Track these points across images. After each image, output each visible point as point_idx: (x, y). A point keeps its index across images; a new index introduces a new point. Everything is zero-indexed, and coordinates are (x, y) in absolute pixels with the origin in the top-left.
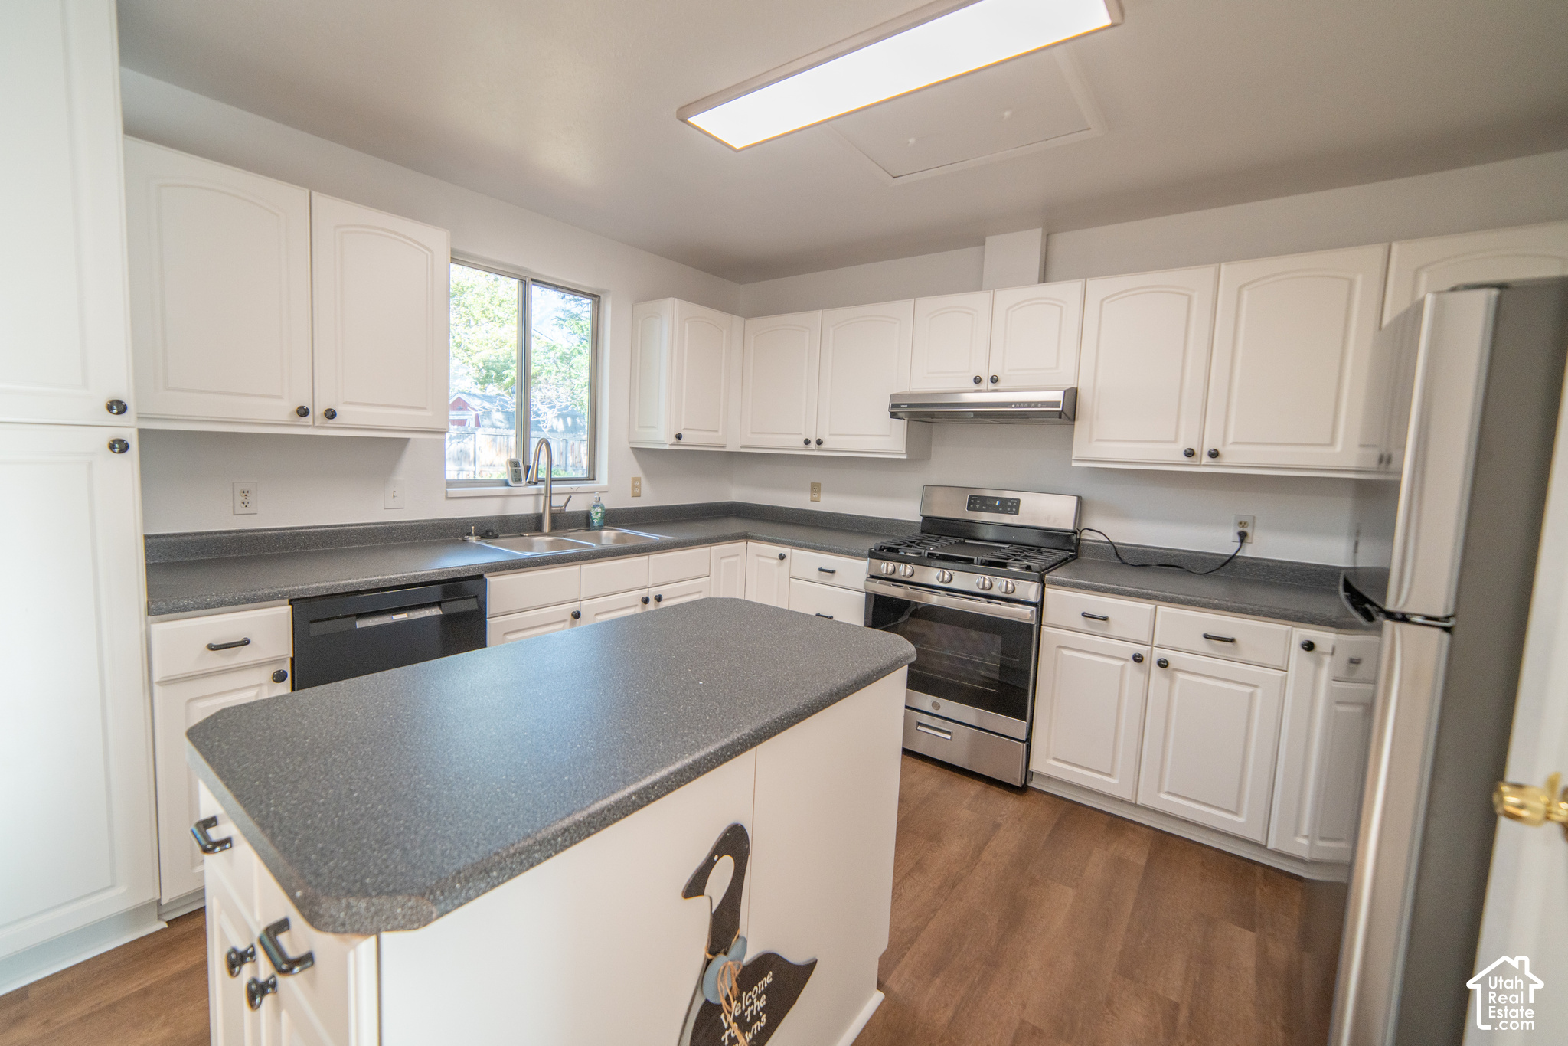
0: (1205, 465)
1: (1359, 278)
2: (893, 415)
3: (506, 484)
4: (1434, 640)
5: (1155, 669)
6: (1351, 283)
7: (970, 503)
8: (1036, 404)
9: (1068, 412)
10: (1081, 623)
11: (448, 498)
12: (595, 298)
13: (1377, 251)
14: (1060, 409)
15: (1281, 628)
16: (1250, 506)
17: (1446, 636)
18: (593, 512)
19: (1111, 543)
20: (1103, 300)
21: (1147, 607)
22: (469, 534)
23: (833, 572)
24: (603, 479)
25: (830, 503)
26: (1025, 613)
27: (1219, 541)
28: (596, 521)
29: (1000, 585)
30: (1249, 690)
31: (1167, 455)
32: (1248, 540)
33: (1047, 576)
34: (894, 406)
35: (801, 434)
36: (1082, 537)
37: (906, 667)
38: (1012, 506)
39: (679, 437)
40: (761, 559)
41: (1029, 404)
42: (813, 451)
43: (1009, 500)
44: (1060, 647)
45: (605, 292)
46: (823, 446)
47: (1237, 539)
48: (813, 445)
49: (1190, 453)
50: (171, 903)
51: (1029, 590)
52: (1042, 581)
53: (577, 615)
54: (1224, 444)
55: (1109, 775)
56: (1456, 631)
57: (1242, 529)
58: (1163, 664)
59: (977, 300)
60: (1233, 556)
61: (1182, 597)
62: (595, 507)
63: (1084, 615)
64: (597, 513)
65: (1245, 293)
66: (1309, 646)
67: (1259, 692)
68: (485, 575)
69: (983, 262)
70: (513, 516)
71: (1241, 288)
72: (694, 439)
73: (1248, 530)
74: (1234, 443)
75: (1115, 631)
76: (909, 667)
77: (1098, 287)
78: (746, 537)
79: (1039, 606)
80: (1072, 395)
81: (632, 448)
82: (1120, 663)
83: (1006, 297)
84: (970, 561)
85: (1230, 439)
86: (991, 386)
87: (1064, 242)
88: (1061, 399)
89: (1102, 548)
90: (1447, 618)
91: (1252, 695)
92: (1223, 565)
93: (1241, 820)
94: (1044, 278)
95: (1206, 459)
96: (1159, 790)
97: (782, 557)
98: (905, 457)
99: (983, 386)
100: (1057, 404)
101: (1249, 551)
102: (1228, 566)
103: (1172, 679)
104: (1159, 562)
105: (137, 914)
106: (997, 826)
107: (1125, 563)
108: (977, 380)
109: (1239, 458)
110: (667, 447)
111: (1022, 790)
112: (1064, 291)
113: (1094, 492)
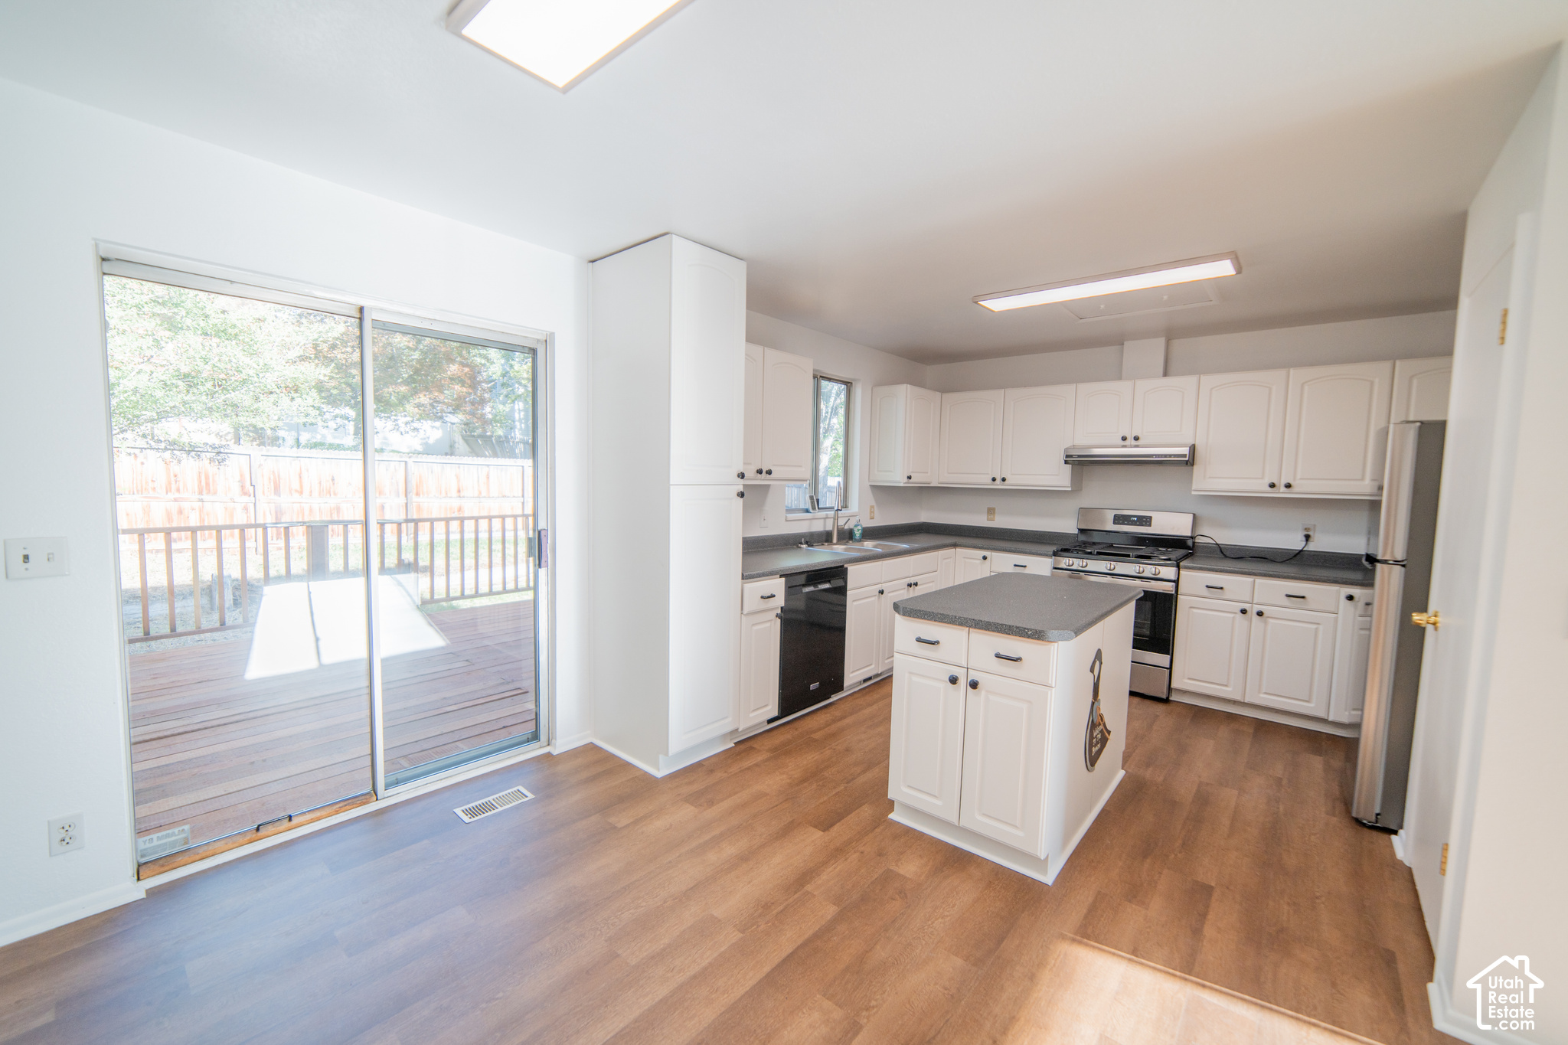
0: (1283, 492)
1: (1377, 381)
2: (1066, 462)
3: (807, 511)
4: (1398, 571)
5: (1255, 617)
6: (1372, 383)
7: (1114, 520)
8: (1170, 456)
9: (1191, 461)
10: (1205, 592)
11: (787, 521)
12: (848, 384)
13: (1387, 365)
14: (1187, 459)
15: (1333, 588)
16: (1311, 518)
17: (1403, 569)
18: (856, 529)
19: (1217, 544)
20: (1212, 389)
21: (1249, 579)
22: (801, 543)
23: (1025, 566)
24: (854, 506)
25: (1003, 521)
26: (1168, 588)
27: (1293, 541)
28: (858, 535)
29: (1149, 570)
30: (1314, 626)
31: (1258, 486)
32: (1311, 539)
33: (1181, 564)
34: (1067, 456)
35: (988, 474)
36: (1196, 541)
37: (1135, 601)
38: (1146, 521)
39: (909, 478)
40: (967, 560)
41: (1166, 456)
42: (998, 485)
43: (1144, 517)
44: (1191, 607)
45: (855, 380)
46: (1006, 482)
47: (1304, 539)
48: (998, 481)
49: (1272, 486)
50: (743, 731)
51: (1169, 572)
52: (1178, 566)
53: (882, 592)
54: (1294, 479)
55: (1226, 686)
56: (1408, 566)
57: (1307, 533)
58: (1260, 614)
59: (1123, 386)
60: (1302, 551)
61: (1271, 573)
62: (856, 526)
63: (1207, 587)
64: (858, 530)
65: (1306, 388)
66: (1350, 598)
67: (1321, 627)
68: (845, 566)
69: (1122, 356)
70: (815, 532)
71: (1303, 384)
72: (918, 479)
73: (1310, 533)
74: (1301, 479)
75: (1227, 594)
76: (1136, 602)
77: (1208, 381)
78: (955, 545)
79: (1177, 582)
80: (1193, 449)
81: (871, 486)
82: (1232, 615)
83: (1143, 385)
84: (1128, 556)
85: (1299, 476)
86: (1134, 443)
87: (1178, 345)
88: (1187, 453)
89: (1211, 547)
90: (1402, 561)
91: (1317, 629)
92: (1295, 556)
93: (1312, 705)
94: (1165, 374)
95: (1283, 489)
96: (1259, 692)
97: (985, 558)
98: (1070, 489)
99: (1127, 443)
100: (1185, 456)
101: (1312, 547)
102: (1298, 557)
103: (1266, 623)
104: (1251, 555)
105: (725, 737)
106: (1157, 716)
107: (1226, 556)
108: (1124, 439)
109: (1305, 487)
110: (902, 485)
111: (1166, 701)
112: (1184, 383)
113: (1202, 510)
